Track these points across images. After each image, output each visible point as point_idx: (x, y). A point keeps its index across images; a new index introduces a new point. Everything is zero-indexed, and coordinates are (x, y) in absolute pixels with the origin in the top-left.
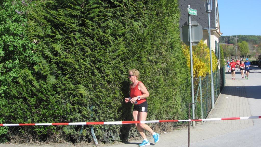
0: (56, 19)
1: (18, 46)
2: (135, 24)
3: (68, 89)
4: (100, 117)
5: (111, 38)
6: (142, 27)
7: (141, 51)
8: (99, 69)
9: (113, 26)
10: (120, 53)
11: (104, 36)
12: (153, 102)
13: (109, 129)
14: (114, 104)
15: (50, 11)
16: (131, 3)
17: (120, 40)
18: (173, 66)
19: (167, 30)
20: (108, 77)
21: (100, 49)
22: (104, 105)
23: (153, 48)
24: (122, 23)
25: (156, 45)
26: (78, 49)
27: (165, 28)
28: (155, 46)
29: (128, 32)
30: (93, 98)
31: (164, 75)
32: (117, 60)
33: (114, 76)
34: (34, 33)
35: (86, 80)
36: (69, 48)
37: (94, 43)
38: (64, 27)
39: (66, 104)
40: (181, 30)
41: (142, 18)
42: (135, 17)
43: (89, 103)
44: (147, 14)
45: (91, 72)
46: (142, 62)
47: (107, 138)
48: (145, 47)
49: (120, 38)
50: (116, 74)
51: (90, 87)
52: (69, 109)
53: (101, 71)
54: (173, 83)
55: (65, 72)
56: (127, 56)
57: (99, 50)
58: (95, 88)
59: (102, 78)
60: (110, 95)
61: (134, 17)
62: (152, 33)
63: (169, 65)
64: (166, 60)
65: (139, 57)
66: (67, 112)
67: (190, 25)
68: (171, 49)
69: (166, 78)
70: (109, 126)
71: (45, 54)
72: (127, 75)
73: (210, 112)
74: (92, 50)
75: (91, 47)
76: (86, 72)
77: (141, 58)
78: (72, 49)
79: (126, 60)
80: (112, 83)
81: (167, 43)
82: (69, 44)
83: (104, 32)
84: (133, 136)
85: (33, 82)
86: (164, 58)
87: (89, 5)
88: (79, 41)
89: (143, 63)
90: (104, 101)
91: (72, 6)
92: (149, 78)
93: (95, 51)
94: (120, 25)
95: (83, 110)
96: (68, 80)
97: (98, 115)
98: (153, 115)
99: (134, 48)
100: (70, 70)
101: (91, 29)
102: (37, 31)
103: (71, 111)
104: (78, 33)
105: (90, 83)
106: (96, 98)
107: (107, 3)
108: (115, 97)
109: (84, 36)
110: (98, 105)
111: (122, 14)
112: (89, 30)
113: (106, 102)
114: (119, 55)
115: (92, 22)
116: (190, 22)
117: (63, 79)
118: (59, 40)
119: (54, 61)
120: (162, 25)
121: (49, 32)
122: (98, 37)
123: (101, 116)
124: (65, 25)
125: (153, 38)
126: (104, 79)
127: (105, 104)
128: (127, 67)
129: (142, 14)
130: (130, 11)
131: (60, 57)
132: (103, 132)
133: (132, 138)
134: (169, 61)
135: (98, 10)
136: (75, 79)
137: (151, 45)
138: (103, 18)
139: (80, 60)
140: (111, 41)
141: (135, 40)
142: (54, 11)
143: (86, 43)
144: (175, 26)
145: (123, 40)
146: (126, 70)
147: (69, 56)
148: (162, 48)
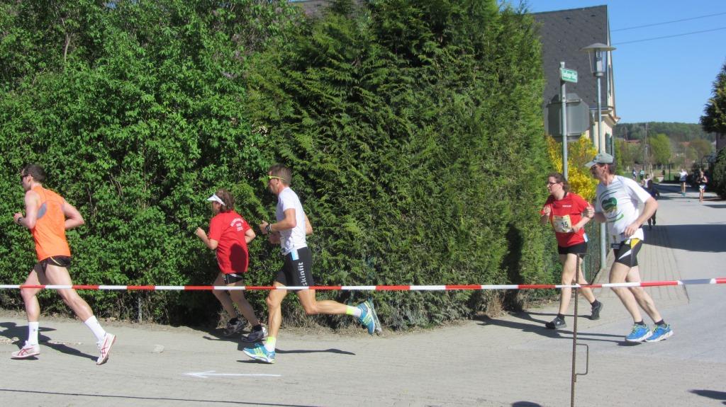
0: (304, 88)
1: (229, 138)
2: (458, 98)
3: (324, 223)
4: (386, 278)
5: (410, 126)
6: (471, 104)
7: (467, 152)
8: (384, 185)
9: (416, 102)
10: (427, 155)
11: (396, 121)
12: (489, 253)
13: (404, 302)
14: (415, 253)
15: (291, 74)
16: (451, 57)
17: (429, 129)
18: (530, 183)
19: (519, 111)
20: (404, 201)
21: (387, 147)
22: (394, 255)
23: (492, 145)
24: (432, 96)
25: (497, 140)
26: (347, 146)
27: (515, 107)
28: (495, 142)
29: (444, 114)
30: (373, 242)
31: (512, 199)
32: (422, 168)
33: (414, 200)
34: (260, 113)
35: (361, 207)
36: (327, 144)
37: (378, 135)
38: (318, 103)
39: (321, 252)
40: (546, 111)
41: (472, 88)
42: (457, 86)
43: (365, 250)
44: (480, 78)
45: (370, 191)
46: (470, 174)
47: (399, 320)
48: (475, 143)
49: (427, 125)
50: (418, 196)
51: (367, 220)
52: (325, 262)
53: (390, 188)
54: (529, 215)
55: (319, 190)
56: (441, 162)
57: (386, 149)
58: (377, 223)
59: (391, 204)
60: (407, 236)
61: (455, 85)
62: (490, 116)
63: (521, 179)
64: (516, 170)
65: (463, 163)
66: (322, 267)
67: (564, 101)
68: (526, 148)
69: (515, 206)
70: (403, 296)
71: (281, 155)
72: (440, 198)
73: (599, 275)
74: (372, 148)
75: (372, 142)
76: (362, 192)
77: (468, 165)
78: (334, 146)
79: (438, 169)
80: (411, 212)
81: (518, 136)
82: (328, 136)
83: (398, 113)
84: (449, 318)
85: (258, 209)
86: (512, 165)
87: (368, 60)
88: (348, 129)
89: (471, 176)
90: (394, 248)
91: (335, 62)
92: (483, 206)
93: (380, 150)
94: (428, 99)
95: (354, 265)
96: (326, 205)
97: (382, 274)
98: (489, 278)
99: (455, 146)
100: (329, 186)
101: (373, 108)
102: (266, 109)
103: (330, 267)
104: (346, 115)
105: (368, 213)
106: (379, 241)
107: (405, 58)
108: (416, 240)
109: (357, 121)
110: (382, 256)
111: (432, 79)
112: (367, 110)
113: (398, 250)
114: (426, 159)
115: (373, 94)
116: (564, 96)
117: (316, 204)
118: (309, 127)
119: (299, 168)
120: (510, 100)
121: (289, 111)
122: (385, 124)
123: (388, 277)
124: (320, 99)
125: (492, 127)
126: (395, 205)
127: (397, 253)
128: (440, 182)
129: (471, 79)
130: (448, 73)
131: (310, 160)
132: (392, 307)
133: (447, 322)
134: (523, 171)
135: (386, 70)
136: (339, 204)
137: (488, 139)
138: (396, 87)
139: (350, 167)
140: (410, 132)
141: (456, 129)
142: (299, 73)
143: (362, 135)
144: (534, 102)
145: (434, 130)
146: (438, 187)
147: (329, 159)
148: (508, 146)
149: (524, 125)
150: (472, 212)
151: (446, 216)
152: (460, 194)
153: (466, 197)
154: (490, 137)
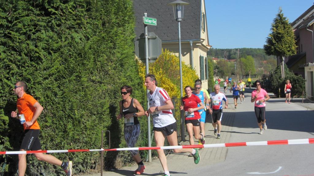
2: (75, 35)
5: (42, 53)
6: (83, 39)
7: (80, 70)
9: (47, 38)
10: (53, 71)
11: (34, 51)
13: (39, 164)
14: (46, 133)
16: (70, 10)
17: (55, 56)
19: (115, 44)
21: (28, 66)
23: (96, 65)
24: (58, 34)
25: (100, 62)
27: (113, 41)
29: (65, 46)
31: (111, 99)
32: (50, 80)
33: (45, 100)
37: (22, 59)
40: (137, 43)
41: (84, 29)
42: (74, 28)
44: (89, 23)
48: (85, 64)
49: (55, 53)
50: (47, 96)
56: (63, 76)
57: (27, 68)
63: (117, 86)
64: (113, 80)
65: (77, 76)
67: (147, 37)
68: (121, 67)
69: (113, 103)
72: (62, 98)
74: (18, 67)
75: (18, 63)
76: (11, 95)
77: (80, 77)
79: (61, 80)
81: (115, 59)
83: (36, 45)
86: (111, 77)
87: (17, 12)
89: (83, 84)
92: (91, 103)
93: (23, 68)
94: (54, 36)
95: (7, 141)
99: (72, 66)
101: (19, 42)
107: (40, 10)
108: (46, 125)
109: (9, 50)
111: (58, 23)
112: (15, 44)
114: (53, 74)
115: (19, 35)
116: (146, 34)
120: (110, 37)
122: (26, 52)
125: (97, 53)
128: (62, 88)
129: (84, 24)
130: (69, 20)
132: (32, 167)
134: (118, 81)
135: (28, 18)
137: (94, 61)
139: (4, 79)
140: (42, 57)
141: (73, 55)
143: (12, 59)
144: (127, 38)
145: (59, 56)
146: (61, 91)
148: (108, 66)
149: (119, 52)
150: (83, 107)
151: (65, 110)
152: (75, 96)
153: (79, 97)
154: (95, 60)
